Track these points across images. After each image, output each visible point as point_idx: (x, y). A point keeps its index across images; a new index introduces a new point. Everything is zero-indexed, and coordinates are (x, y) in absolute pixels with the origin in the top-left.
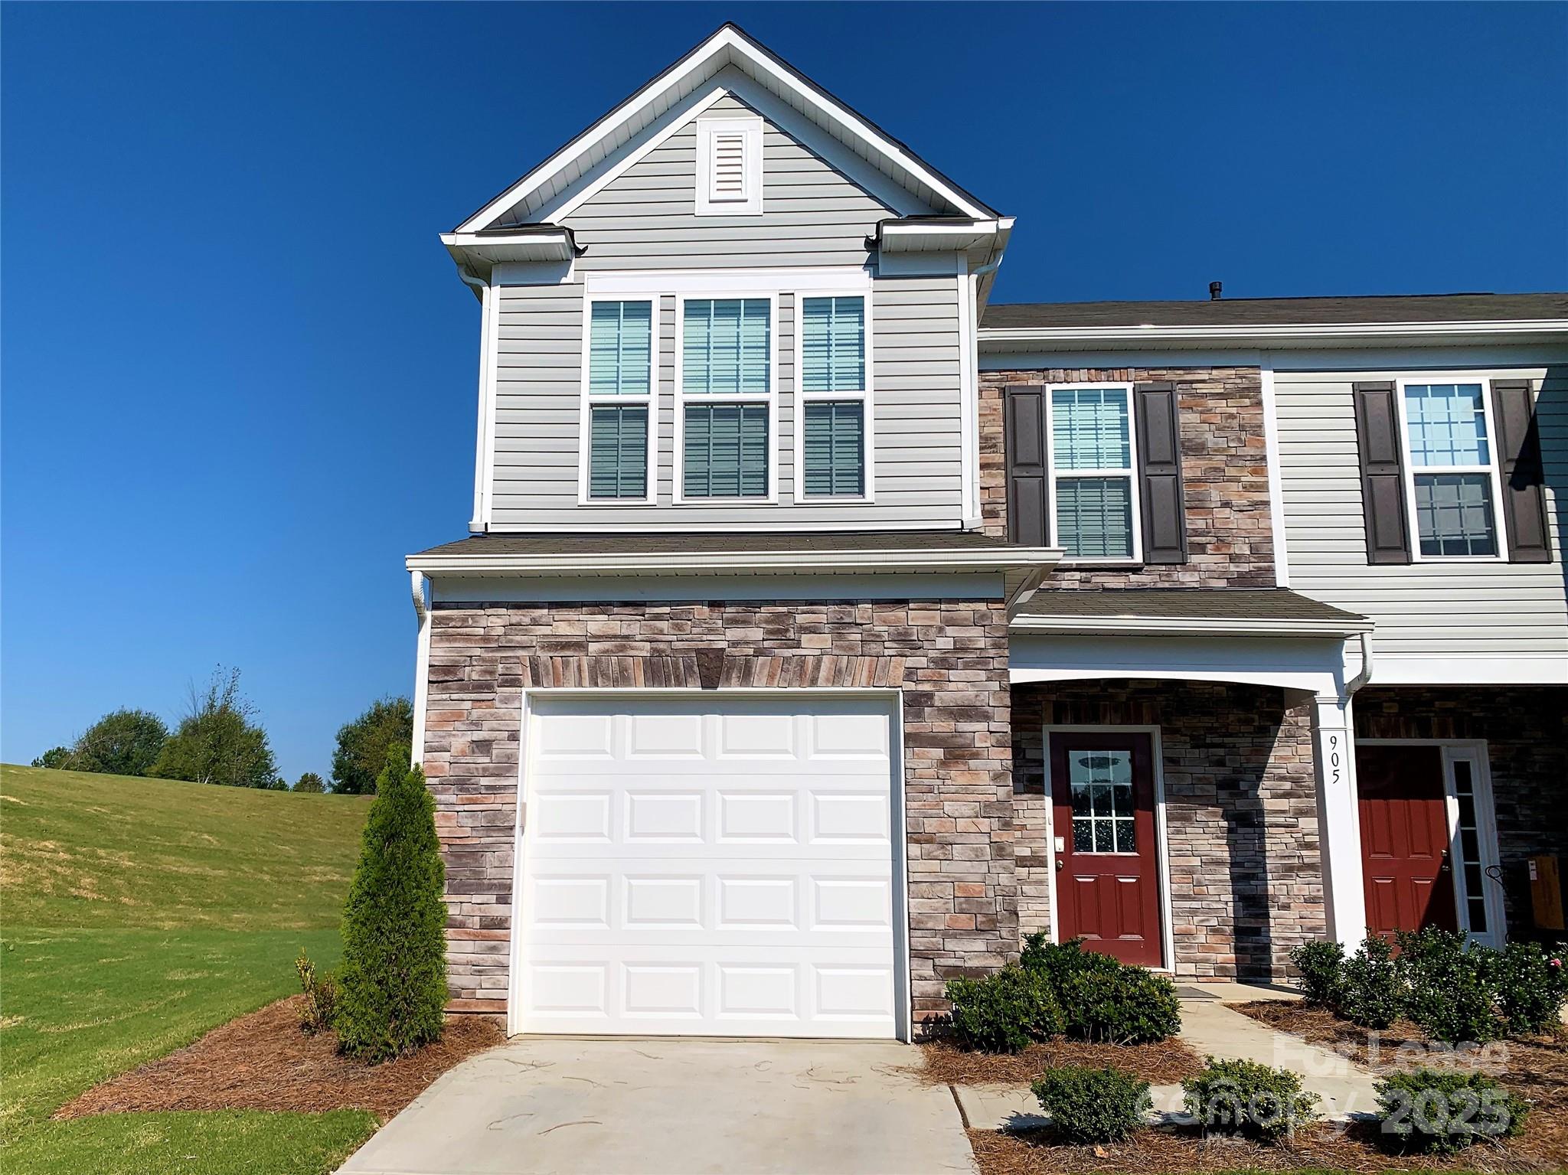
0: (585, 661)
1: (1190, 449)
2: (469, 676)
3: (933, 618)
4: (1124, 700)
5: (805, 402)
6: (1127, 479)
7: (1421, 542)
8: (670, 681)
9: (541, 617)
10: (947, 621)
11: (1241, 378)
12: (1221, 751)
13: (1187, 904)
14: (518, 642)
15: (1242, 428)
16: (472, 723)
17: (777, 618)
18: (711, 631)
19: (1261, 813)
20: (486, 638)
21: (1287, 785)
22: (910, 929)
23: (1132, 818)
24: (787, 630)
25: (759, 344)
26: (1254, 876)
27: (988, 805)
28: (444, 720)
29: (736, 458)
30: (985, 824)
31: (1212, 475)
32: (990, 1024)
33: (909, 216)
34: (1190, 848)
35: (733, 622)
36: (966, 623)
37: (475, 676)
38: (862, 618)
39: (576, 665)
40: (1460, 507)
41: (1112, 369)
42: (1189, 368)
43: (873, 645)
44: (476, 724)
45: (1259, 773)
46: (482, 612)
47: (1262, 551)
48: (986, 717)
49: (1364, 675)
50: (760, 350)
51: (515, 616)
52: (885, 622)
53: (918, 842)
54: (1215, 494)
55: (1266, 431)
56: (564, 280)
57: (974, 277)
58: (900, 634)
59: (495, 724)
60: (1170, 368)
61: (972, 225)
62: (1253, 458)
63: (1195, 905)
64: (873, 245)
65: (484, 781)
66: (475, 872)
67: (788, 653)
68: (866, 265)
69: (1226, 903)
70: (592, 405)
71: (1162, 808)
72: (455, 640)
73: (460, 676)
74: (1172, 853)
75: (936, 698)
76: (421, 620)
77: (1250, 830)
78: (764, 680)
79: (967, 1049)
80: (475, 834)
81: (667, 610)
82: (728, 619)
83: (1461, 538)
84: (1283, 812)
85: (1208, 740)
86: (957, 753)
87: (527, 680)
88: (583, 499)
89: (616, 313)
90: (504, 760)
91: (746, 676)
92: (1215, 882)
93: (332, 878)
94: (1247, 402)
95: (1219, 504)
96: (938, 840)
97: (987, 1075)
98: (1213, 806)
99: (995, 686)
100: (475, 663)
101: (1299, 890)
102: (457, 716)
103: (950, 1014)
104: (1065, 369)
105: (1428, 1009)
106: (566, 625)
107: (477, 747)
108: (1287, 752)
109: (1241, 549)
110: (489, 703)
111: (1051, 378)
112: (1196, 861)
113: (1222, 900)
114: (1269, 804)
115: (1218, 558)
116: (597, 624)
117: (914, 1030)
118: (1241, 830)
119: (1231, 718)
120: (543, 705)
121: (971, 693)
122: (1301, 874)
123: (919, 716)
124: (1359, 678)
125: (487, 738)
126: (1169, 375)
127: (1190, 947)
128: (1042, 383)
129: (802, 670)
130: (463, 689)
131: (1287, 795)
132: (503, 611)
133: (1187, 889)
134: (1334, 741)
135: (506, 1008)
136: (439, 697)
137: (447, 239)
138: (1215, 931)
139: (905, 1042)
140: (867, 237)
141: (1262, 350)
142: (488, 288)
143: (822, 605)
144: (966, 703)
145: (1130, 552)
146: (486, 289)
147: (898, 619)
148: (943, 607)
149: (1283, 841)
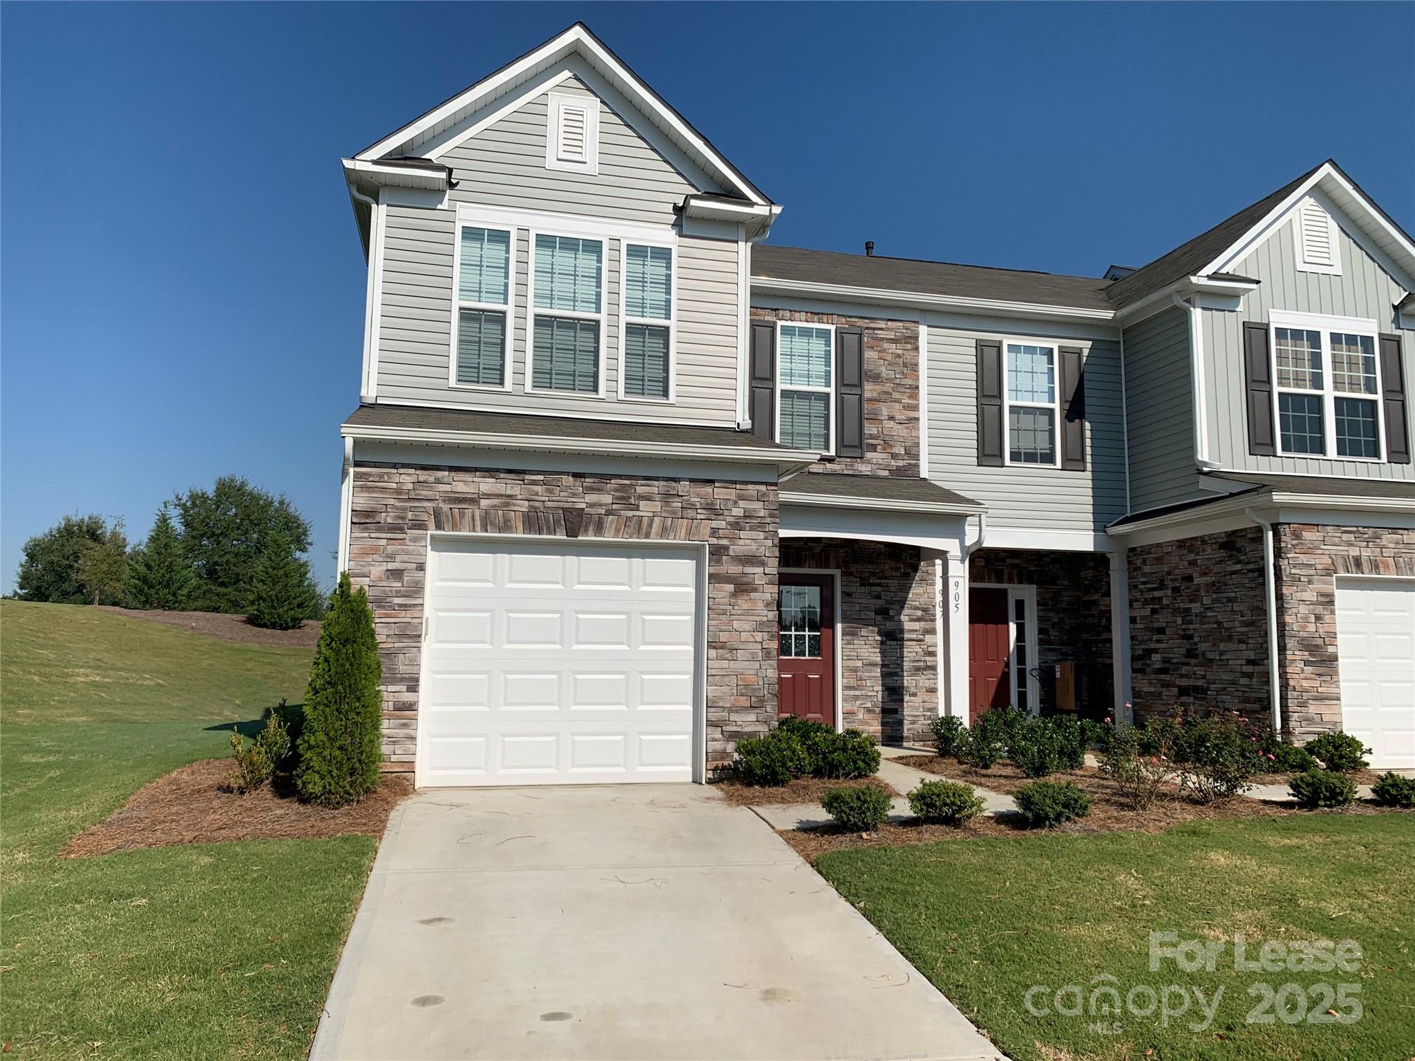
0: (477, 513)
1: (870, 377)
2: (385, 520)
3: (731, 494)
4: (818, 551)
5: (627, 324)
6: (828, 395)
7: (1011, 452)
8: (543, 530)
9: (443, 478)
10: (740, 497)
11: (907, 329)
12: (879, 589)
13: (853, 693)
14: (425, 496)
15: (905, 365)
16: (387, 556)
17: (622, 488)
18: (574, 495)
19: (902, 631)
20: (398, 491)
21: (919, 613)
22: (707, 707)
23: (819, 634)
24: (630, 498)
25: (592, 275)
26: (895, 674)
27: (762, 623)
28: (365, 553)
29: (573, 361)
30: (759, 636)
31: (883, 397)
32: (767, 767)
33: (706, 193)
34: (855, 654)
35: (591, 490)
36: (752, 499)
37: (389, 520)
38: (683, 491)
39: (470, 515)
40: (1035, 430)
41: (822, 314)
42: (873, 319)
43: (689, 511)
44: (391, 557)
45: (902, 604)
46: (395, 471)
47: (912, 453)
48: (763, 564)
49: (979, 541)
50: (592, 279)
51: (423, 476)
52: (698, 495)
53: (715, 648)
54: (885, 411)
55: (920, 368)
56: (439, 207)
57: (750, 244)
58: (708, 504)
59: (406, 558)
60: (861, 318)
61: (753, 207)
62: (911, 387)
63: (857, 693)
64: (679, 210)
65: (397, 601)
66: (390, 669)
67: (630, 514)
68: (673, 225)
69: (877, 692)
70: (461, 309)
71: (839, 627)
72: (373, 492)
73: (378, 519)
74: (845, 658)
75: (731, 550)
76: (345, 474)
77: (895, 643)
78: (613, 533)
79: (750, 785)
80: (389, 640)
81: (541, 477)
82: (587, 487)
83: (1033, 451)
84: (916, 631)
85: (871, 581)
86: (743, 587)
87: (432, 524)
88: (453, 383)
89: (481, 237)
90: (413, 585)
91: (599, 529)
92: (870, 678)
93: (93, 679)
94: (909, 346)
95: (887, 418)
96: (728, 647)
97: (770, 800)
98: (872, 626)
99: (770, 543)
100: (389, 510)
101: (923, 683)
102: (375, 550)
103: (731, 763)
104: (790, 311)
105: (1022, 753)
106: (463, 484)
107: (391, 574)
108: (920, 590)
109: (899, 450)
110: (401, 541)
111: (781, 316)
112: (859, 664)
113: (875, 690)
114: (908, 626)
115: (884, 456)
116: (487, 485)
117: (705, 775)
118: (888, 643)
119: (887, 566)
120: (441, 544)
121: (753, 547)
122: (925, 673)
123: (719, 562)
124: (975, 544)
125: (400, 568)
126: (860, 323)
127: (853, 722)
128: (774, 319)
129: (640, 527)
130: (379, 530)
131: (918, 620)
132: (412, 471)
133: (853, 682)
134: (957, 584)
135: (414, 768)
136: (361, 535)
137: (348, 164)
138: (869, 711)
139: (701, 784)
140: (675, 204)
141: (920, 310)
142: (376, 205)
143: (655, 480)
144: (750, 554)
145: (827, 448)
146: (374, 206)
147: (708, 493)
148: (738, 486)
149: (915, 650)
